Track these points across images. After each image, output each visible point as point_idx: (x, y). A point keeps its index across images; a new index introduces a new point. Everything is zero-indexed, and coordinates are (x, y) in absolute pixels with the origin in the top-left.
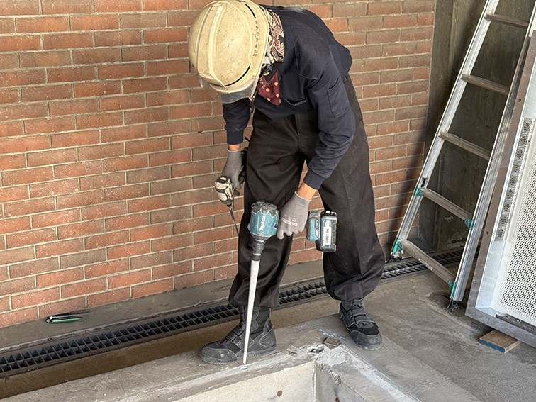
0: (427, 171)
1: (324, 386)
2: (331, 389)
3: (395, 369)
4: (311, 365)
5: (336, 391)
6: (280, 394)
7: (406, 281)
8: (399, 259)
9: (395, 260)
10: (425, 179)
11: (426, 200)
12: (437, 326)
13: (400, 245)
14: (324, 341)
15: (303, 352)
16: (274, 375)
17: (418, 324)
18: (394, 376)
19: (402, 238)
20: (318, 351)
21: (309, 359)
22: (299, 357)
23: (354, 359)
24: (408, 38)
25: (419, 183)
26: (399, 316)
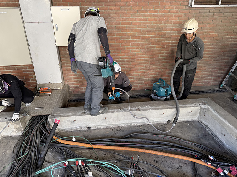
0: (233, 69)
1: (202, 112)
2: (203, 113)
3: (219, 111)
4: (199, 107)
5: (204, 113)
6: (191, 112)
7: (223, 93)
8: (222, 88)
9: (221, 88)
10: (232, 71)
11: (231, 76)
12: (229, 104)
13: (223, 85)
14: (203, 103)
15: (198, 104)
16: (191, 108)
17: (225, 103)
18: (219, 113)
19: (223, 84)
20: (201, 105)
21: (199, 106)
22: (197, 105)
23: (210, 108)
24: (233, 39)
25: (230, 72)
26: (220, 101)
